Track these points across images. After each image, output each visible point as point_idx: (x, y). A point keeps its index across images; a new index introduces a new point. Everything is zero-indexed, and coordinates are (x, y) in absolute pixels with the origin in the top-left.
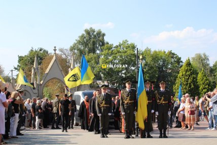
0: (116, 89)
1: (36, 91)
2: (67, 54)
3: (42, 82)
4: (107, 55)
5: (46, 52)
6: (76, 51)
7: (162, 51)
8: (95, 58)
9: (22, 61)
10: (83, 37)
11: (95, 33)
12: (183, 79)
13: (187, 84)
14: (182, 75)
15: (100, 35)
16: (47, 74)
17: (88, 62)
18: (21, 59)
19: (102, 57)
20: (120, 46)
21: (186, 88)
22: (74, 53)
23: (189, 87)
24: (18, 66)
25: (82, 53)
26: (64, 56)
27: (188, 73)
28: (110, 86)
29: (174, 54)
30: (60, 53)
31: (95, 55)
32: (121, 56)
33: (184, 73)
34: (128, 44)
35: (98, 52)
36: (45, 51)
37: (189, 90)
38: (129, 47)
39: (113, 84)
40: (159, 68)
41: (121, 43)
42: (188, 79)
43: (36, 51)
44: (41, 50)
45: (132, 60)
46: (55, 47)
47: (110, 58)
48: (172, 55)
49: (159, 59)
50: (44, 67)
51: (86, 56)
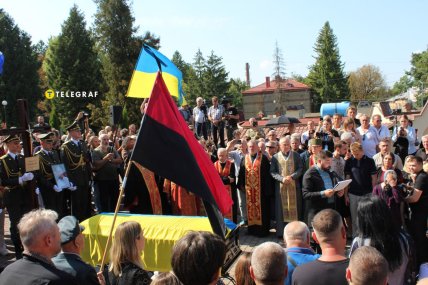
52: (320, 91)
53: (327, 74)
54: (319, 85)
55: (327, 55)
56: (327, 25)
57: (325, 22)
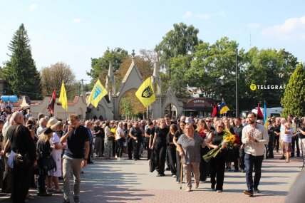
0: (212, 99)
1: (111, 105)
2: (150, 57)
3: (118, 94)
4: (200, 57)
5: (125, 53)
6: (162, 52)
7: (273, 49)
8: (185, 60)
9: (96, 65)
10: (171, 34)
11: (186, 30)
12: (294, 90)
13: (299, 96)
14: (293, 85)
15: (192, 32)
16: (125, 83)
17: (177, 65)
18: (94, 62)
19: (195, 59)
20: (217, 44)
21: (296, 102)
22: (160, 55)
23: (301, 100)
24: (92, 70)
25: (169, 54)
26: (146, 59)
27: (299, 82)
28: (204, 95)
29: (287, 54)
30: (142, 55)
31: (186, 57)
32: (219, 58)
33: (295, 82)
34: (227, 42)
35: (190, 53)
36: (123, 51)
37: (301, 104)
38: (229, 46)
39: (209, 93)
40: (268, 72)
41: (220, 41)
42: (300, 89)
43: (113, 52)
44: (118, 51)
45: (233, 63)
46: (134, 51)
47: (205, 60)
48: (285, 54)
49: (268, 61)
50: (122, 73)
51: (174, 58)
52: (12, 83)
53: (19, 71)
54: (12, 79)
55: (19, 55)
56: (22, 27)
57: (20, 25)
